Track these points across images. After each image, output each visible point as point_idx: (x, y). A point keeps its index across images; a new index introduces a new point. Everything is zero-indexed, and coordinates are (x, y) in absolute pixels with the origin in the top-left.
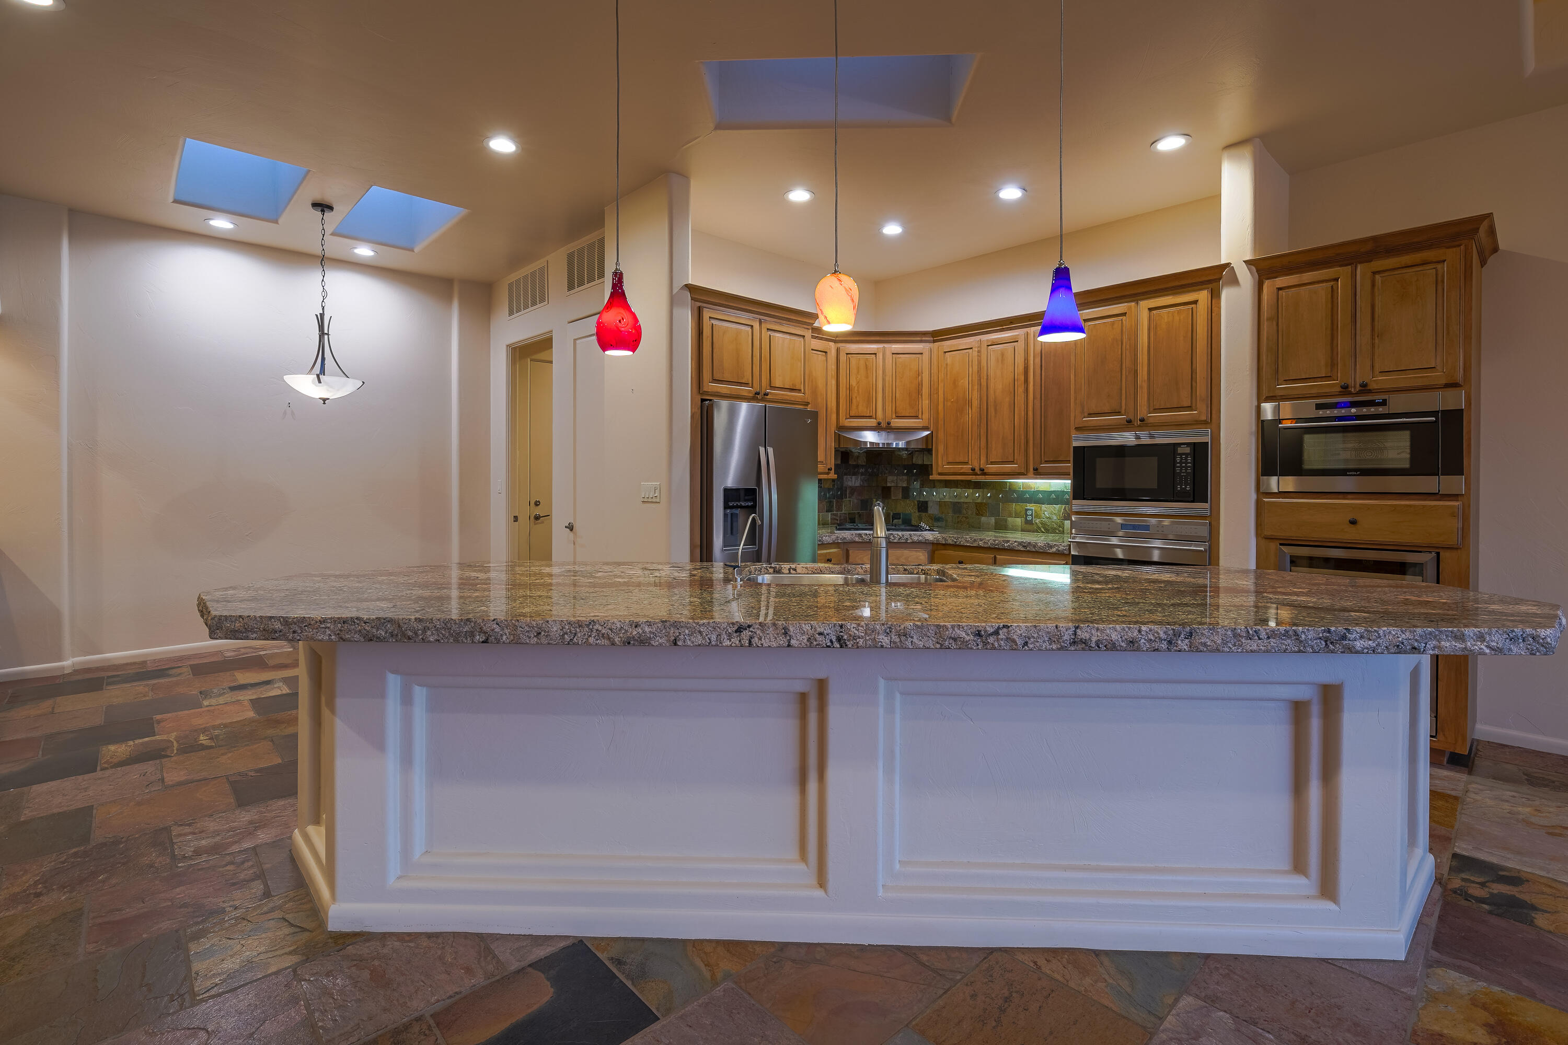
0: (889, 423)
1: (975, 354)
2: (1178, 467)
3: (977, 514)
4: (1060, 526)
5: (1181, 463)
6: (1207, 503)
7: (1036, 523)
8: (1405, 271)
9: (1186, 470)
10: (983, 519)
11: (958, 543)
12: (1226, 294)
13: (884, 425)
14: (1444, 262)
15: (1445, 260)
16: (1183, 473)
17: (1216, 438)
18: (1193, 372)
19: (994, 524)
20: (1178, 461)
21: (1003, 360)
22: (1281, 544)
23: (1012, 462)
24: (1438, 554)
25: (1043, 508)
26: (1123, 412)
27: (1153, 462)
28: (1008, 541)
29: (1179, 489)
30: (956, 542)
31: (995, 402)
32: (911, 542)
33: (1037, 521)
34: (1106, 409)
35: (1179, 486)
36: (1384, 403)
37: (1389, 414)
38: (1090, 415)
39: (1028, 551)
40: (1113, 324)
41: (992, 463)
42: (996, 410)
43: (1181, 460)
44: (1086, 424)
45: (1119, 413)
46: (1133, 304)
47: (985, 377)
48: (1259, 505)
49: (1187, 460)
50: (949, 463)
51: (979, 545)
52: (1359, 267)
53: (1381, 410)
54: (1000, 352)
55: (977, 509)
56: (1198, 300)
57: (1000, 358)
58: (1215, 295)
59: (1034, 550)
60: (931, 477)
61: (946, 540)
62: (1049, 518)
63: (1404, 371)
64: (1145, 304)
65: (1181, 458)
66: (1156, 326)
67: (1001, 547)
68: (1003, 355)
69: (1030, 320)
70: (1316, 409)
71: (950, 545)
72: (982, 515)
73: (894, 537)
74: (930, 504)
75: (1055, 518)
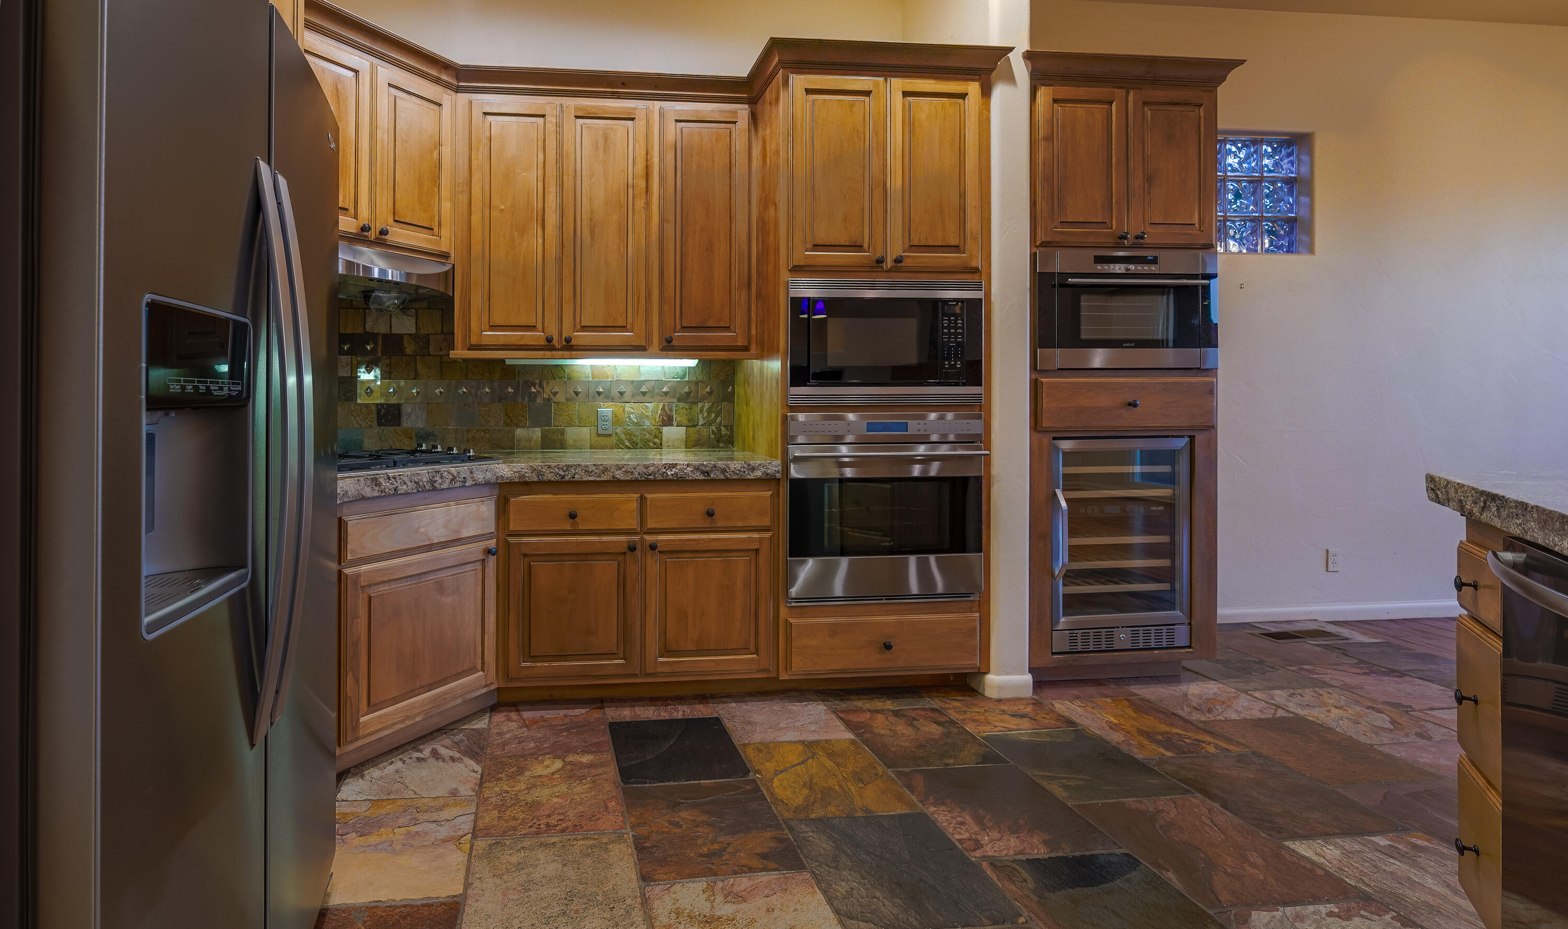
0: (383, 232)
1: (551, 127)
2: (946, 334)
3: (507, 425)
4: (655, 437)
5: (949, 327)
6: (981, 385)
7: (616, 433)
8: (1169, 108)
9: (956, 338)
10: (519, 432)
11: (567, 478)
12: (999, 92)
13: (372, 235)
14: (1200, 106)
15: (1202, 104)
16: (952, 342)
17: (988, 294)
18: (963, 196)
19: (540, 439)
20: (945, 325)
21: (606, 147)
22: (1054, 438)
23: (623, 328)
24: (1192, 438)
25: (627, 409)
26: (866, 246)
27: (910, 327)
28: (674, 466)
29: (947, 366)
30: (563, 477)
31: (591, 220)
32: (472, 485)
33: (618, 431)
34: (843, 240)
35: (946, 362)
36: (1155, 261)
37: (1159, 274)
38: (816, 247)
39: (713, 480)
40: (852, 105)
41: (584, 328)
42: (592, 234)
43: (949, 324)
44: (810, 262)
45: (858, 247)
46: (881, 79)
47: (571, 173)
48: (1035, 387)
49: (956, 323)
50: (493, 327)
51: (613, 477)
52: (1131, 93)
53: (1153, 269)
54: (601, 132)
55: (507, 415)
56: (967, 94)
57: (601, 143)
58: (986, 92)
59: (722, 477)
60: (453, 354)
61: (540, 473)
62: (638, 424)
63: (1170, 226)
64: (898, 84)
65: (949, 320)
66: (913, 120)
67: (660, 478)
68: (606, 138)
69: (656, 88)
70: (1095, 263)
71: (549, 482)
72: (518, 426)
73: (442, 477)
74: (407, 409)
75: (648, 423)
